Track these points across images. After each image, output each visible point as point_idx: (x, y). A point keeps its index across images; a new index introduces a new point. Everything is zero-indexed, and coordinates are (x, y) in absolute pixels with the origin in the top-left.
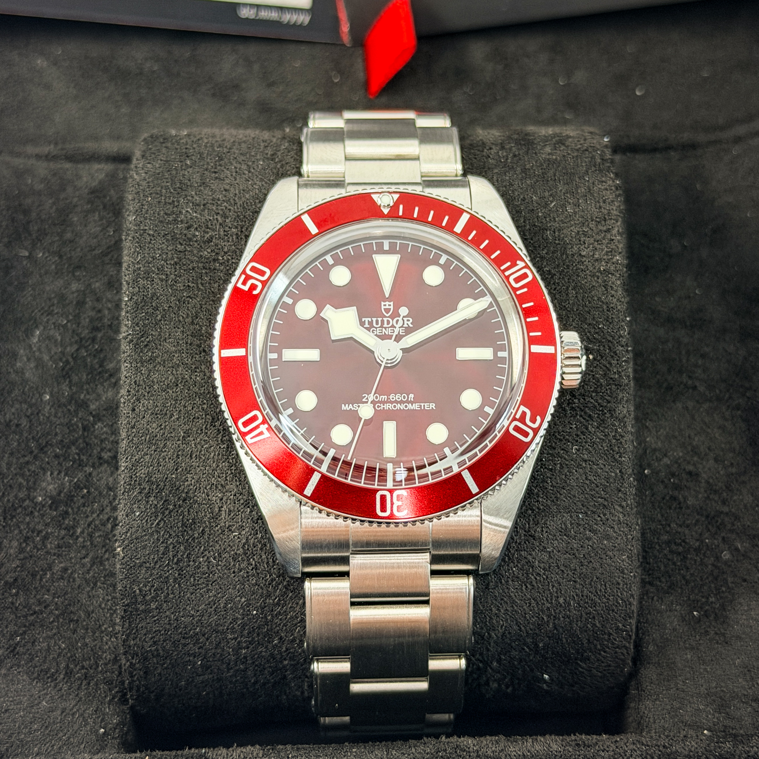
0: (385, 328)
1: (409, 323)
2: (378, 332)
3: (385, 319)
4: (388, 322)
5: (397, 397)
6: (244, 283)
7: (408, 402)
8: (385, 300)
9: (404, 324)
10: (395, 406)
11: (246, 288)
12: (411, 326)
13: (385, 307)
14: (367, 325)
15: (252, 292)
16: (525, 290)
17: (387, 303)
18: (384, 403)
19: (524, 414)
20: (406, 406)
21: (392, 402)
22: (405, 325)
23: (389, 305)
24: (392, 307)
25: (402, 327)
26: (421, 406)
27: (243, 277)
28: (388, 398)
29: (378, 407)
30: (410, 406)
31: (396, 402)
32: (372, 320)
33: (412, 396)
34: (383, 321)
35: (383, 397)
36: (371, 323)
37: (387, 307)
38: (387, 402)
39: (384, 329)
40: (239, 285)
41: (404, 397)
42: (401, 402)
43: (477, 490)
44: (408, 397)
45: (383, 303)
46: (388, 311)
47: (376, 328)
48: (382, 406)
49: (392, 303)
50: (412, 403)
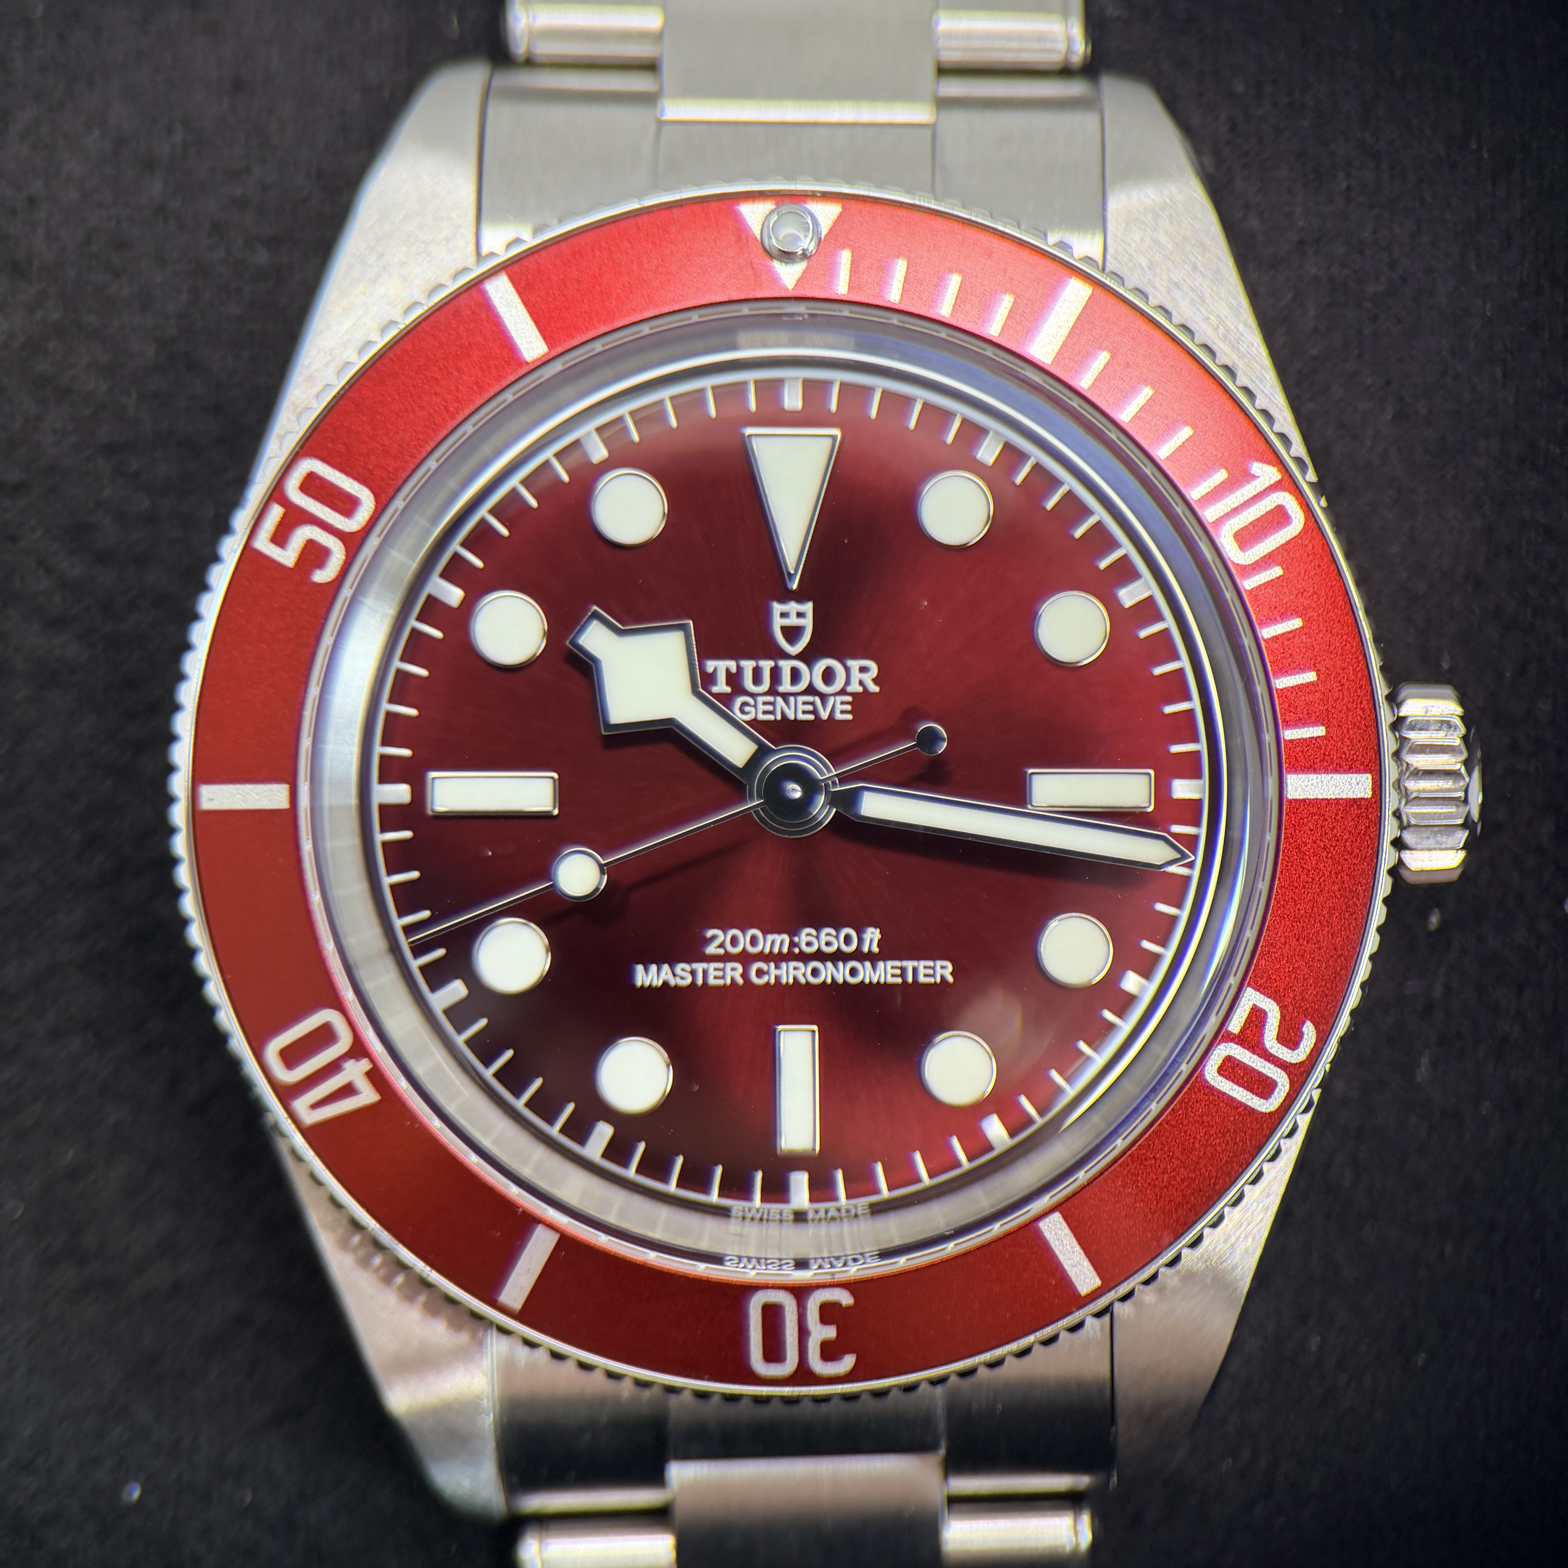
0: (785, 696)
1: (868, 679)
2: (759, 711)
3: (786, 666)
4: (795, 675)
5: (824, 938)
6: (280, 538)
7: (858, 955)
8: (786, 596)
9: (848, 682)
10: (815, 972)
11: (288, 556)
12: (874, 688)
13: (786, 622)
14: (722, 687)
15: (308, 573)
16: (1277, 572)
17: (793, 607)
18: (778, 959)
19: (1257, 1017)
20: (853, 972)
21: (805, 958)
22: (855, 687)
23: (800, 615)
24: (808, 623)
25: (843, 692)
26: (903, 970)
27: (276, 512)
28: (792, 944)
29: (760, 973)
30: (867, 974)
31: (820, 956)
32: (739, 668)
33: (872, 936)
34: (775, 673)
35: (778, 938)
36: (734, 679)
37: (793, 621)
38: (790, 957)
39: (779, 700)
40: (263, 544)
41: (848, 940)
42: (838, 957)
43: (1096, 1282)
44: (860, 941)
45: (777, 608)
46: (792, 634)
47: (753, 695)
48: (774, 972)
49: (808, 608)
50: (873, 958)
